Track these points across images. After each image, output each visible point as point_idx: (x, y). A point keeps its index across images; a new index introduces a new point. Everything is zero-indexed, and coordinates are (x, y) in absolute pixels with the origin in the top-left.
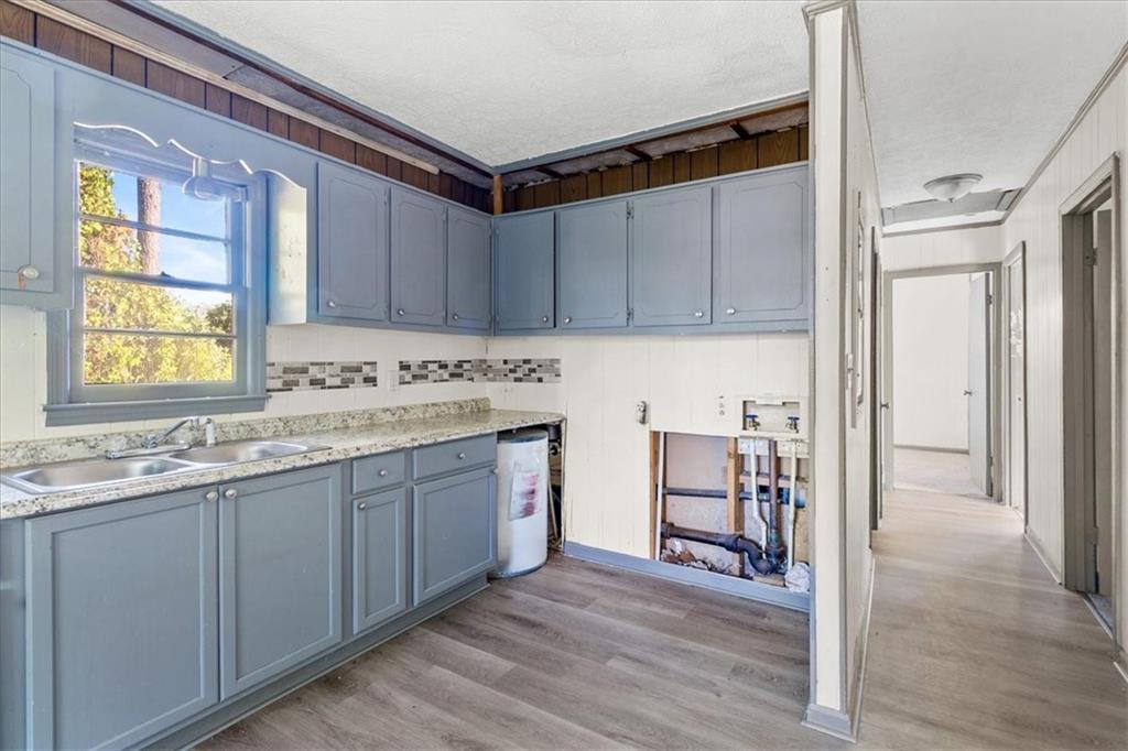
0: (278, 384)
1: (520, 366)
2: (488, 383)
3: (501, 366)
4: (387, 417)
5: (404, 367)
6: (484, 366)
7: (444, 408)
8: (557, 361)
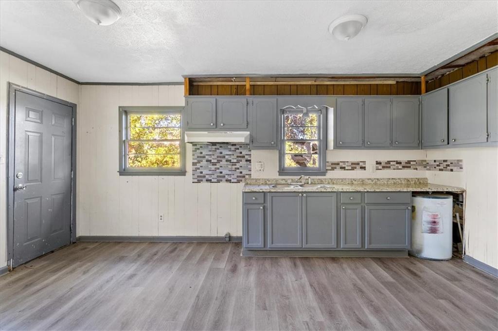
0: (330, 168)
1: (441, 163)
2: (427, 171)
3: (433, 163)
4: (370, 182)
5: (378, 163)
6: (424, 163)
7: (398, 180)
8: (461, 161)
